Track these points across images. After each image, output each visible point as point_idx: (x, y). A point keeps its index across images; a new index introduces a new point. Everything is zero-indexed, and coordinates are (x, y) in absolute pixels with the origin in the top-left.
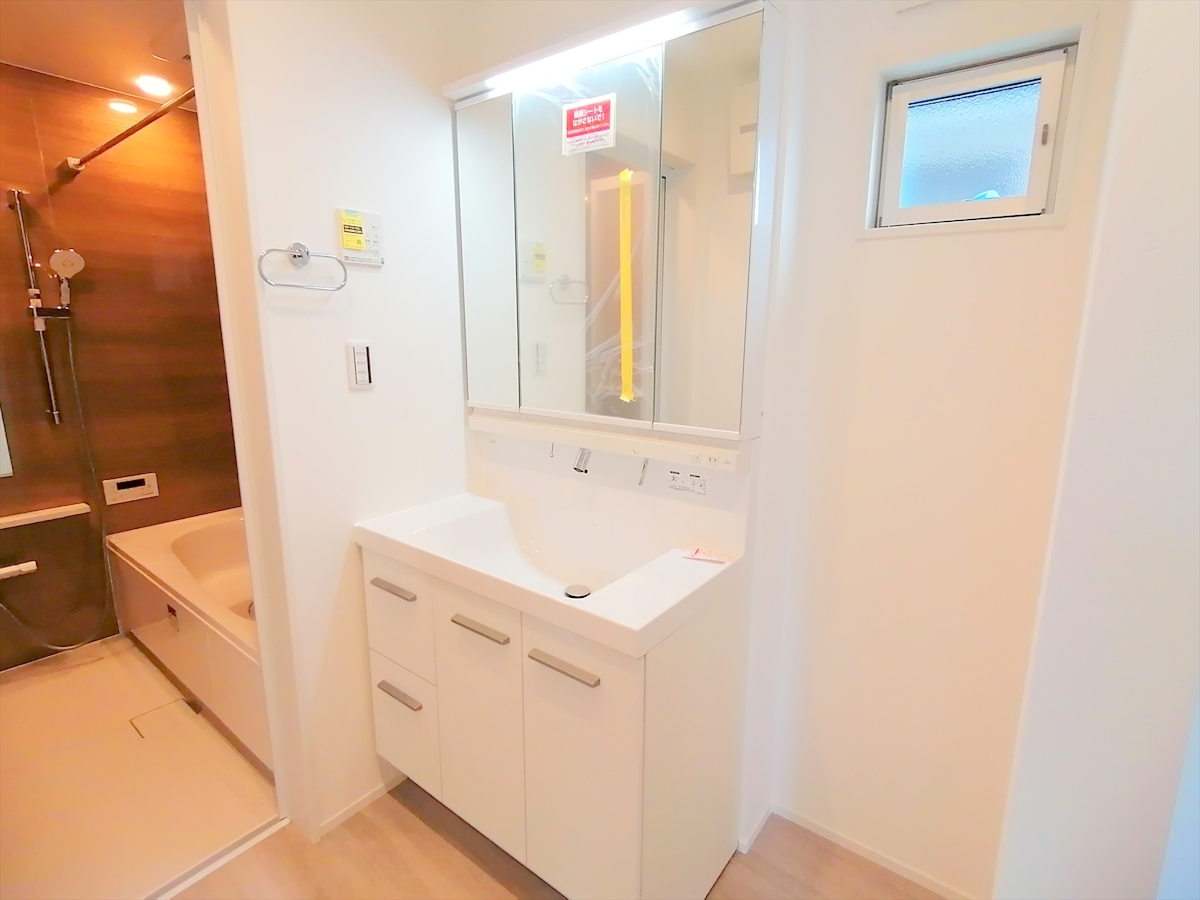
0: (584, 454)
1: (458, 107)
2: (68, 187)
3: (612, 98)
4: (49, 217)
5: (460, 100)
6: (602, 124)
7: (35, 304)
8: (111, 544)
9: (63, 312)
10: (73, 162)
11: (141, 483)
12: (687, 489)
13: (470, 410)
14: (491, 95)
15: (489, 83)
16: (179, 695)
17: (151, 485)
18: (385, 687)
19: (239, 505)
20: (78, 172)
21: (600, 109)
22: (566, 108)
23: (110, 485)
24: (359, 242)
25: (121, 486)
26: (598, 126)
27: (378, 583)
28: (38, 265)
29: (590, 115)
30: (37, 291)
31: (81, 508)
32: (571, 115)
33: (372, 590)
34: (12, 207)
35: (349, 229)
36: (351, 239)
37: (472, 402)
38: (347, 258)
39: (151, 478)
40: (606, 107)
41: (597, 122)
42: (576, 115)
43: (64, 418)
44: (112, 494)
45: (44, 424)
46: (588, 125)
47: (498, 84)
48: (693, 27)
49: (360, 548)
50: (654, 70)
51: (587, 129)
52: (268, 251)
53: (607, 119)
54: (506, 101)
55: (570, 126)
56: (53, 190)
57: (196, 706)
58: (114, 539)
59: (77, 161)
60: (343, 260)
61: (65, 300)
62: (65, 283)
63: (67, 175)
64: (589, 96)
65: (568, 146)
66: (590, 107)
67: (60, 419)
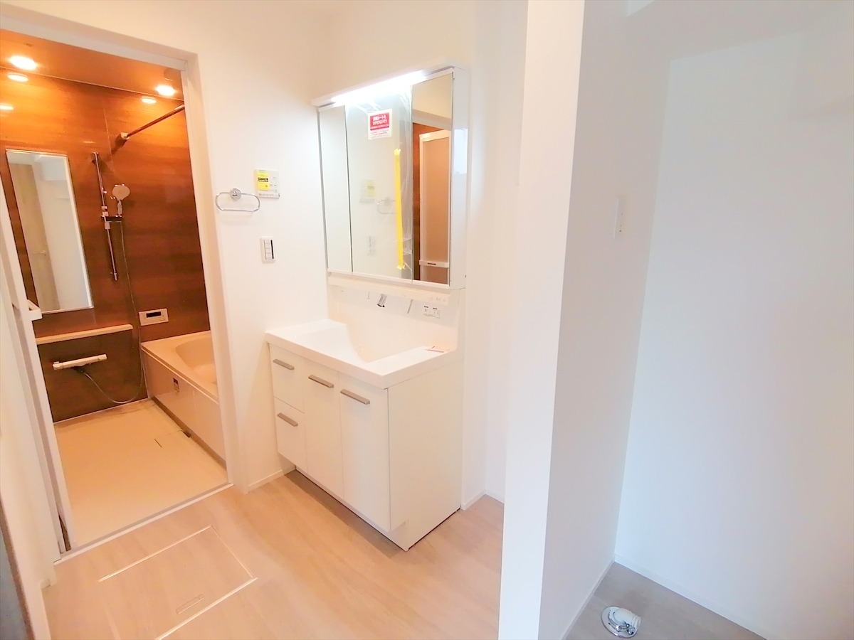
0: (383, 298)
1: (320, 110)
2: (120, 149)
3: (390, 111)
4: (111, 166)
5: (322, 106)
6: (386, 125)
7: (105, 214)
8: (144, 348)
9: (119, 219)
10: (124, 135)
11: (159, 314)
12: (431, 315)
13: (329, 274)
14: (335, 106)
15: (333, 100)
16: (179, 429)
17: (164, 316)
18: (281, 416)
19: (209, 329)
20: (126, 140)
21: (385, 117)
22: (369, 115)
23: (142, 315)
24: (267, 186)
25: (149, 315)
26: (384, 126)
27: (277, 362)
28: (105, 192)
29: (380, 119)
30: (106, 208)
31: (128, 327)
32: (372, 120)
33: (274, 365)
34: (94, 162)
35: (261, 179)
36: (263, 184)
37: (329, 270)
38: (260, 194)
39: (164, 311)
40: (387, 116)
41: (384, 124)
42: (375, 119)
43: (119, 277)
44: (144, 320)
45: (109, 280)
46: (380, 125)
47: (339, 100)
48: (424, 78)
49: (268, 344)
50: (408, 99)
51: (379, 127)
52: (221, 193)
53: (388, 123)
54: (342, 110)
55: (372, 125)
56: (114, 151)
57: (188, 433)
58: (146, 345)
59: (126, 134)
60: (258, 196)
61: (120, 211)
62: (120, 202)
63: (121, 142)
64: (380, 110)
65: (371, 135)
66: (380, 115)
67: (117, 278)
